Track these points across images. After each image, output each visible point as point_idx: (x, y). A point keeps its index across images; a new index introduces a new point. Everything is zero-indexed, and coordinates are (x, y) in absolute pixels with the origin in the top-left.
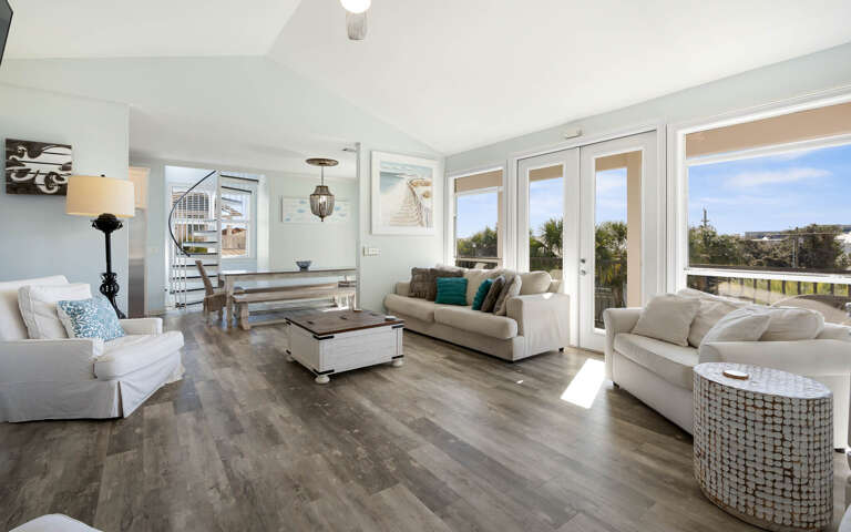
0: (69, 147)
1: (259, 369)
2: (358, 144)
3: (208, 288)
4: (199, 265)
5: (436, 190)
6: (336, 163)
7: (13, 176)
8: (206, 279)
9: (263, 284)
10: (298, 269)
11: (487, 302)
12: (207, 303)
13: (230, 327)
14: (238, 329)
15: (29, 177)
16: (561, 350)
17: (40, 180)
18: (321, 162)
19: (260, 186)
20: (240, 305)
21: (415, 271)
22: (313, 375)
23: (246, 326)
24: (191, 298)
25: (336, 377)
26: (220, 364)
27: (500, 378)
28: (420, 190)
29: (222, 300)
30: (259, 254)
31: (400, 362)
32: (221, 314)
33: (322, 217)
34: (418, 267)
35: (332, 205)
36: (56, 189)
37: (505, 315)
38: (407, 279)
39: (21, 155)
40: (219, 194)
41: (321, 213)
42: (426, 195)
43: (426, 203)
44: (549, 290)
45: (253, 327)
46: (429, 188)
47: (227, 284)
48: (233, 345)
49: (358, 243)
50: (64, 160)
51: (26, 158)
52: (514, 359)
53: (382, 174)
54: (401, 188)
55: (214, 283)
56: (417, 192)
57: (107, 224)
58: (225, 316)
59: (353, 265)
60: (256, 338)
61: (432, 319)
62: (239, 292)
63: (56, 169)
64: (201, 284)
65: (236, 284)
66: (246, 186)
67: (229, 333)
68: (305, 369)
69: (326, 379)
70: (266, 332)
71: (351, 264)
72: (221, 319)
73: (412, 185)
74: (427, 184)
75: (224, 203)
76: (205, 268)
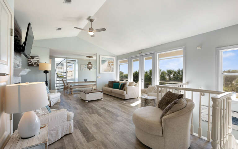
0: (39, 57)
1: (75, 100)
2: (97, 54)
3: (65, 85)
4: (62, 80)
5: (115, 63)
6: (93, 57)
7: (29, 63)
8: (64, 83)
9: (77, 84)
10: (84, 81)
11: (121, 88)
12: (64, 88)
13: (69, 93)
14: (71, 94)
15: (32, 63)
16: (137, 98)
17: (34, 63)
18: (90, 57)
19: (76, 62)
20: (71, 89)
21: (109, 82)
22: (85, 101)
23: (73, 93)
24: (61, 87)
25: (89, 101)
26: (68, 100)
27: (121, 102)
28: (111, 64)
29: (67, 88)
30: (76, 78)
31: (102, 99)
32: (67, 91)
33: (90, 69)
34: (110, 81)
35: (92, 67)
36: (36, 65)
37: (124, 90)
38: (108, 83)
39: (30, 59)
40: (67, 64)
41: (90, 68)
42: (112, 65)
43: (112, 66)
44: (135, 86)
45: (74, 94)
46: (113, 63)
47: (68, 84)
48: (70, 97)
49: (97, 75)
50: (38, 60)
51: (31, 59)
52: (125, 99)
53: (102, 60)
54: (106, 63)
55: (66, 84)
56: (110, 64)
57: (46, 72)
58: (68, 91)
59: (96, 80)
60: (75, 96)
61: (111, 92)
62: (71, 86)
63: (36, 61)
64: (63, 85)
65: (71, 84)
66: (73, 62)
67: (69, 95)
68: (84, 100)
69: (87, 102)
70: (77, 94)
71: (95, 80)
72: (67, 92)
73: (109, 63)
74: (113, 62)
75: (68, 66)
76: (64, 81)
